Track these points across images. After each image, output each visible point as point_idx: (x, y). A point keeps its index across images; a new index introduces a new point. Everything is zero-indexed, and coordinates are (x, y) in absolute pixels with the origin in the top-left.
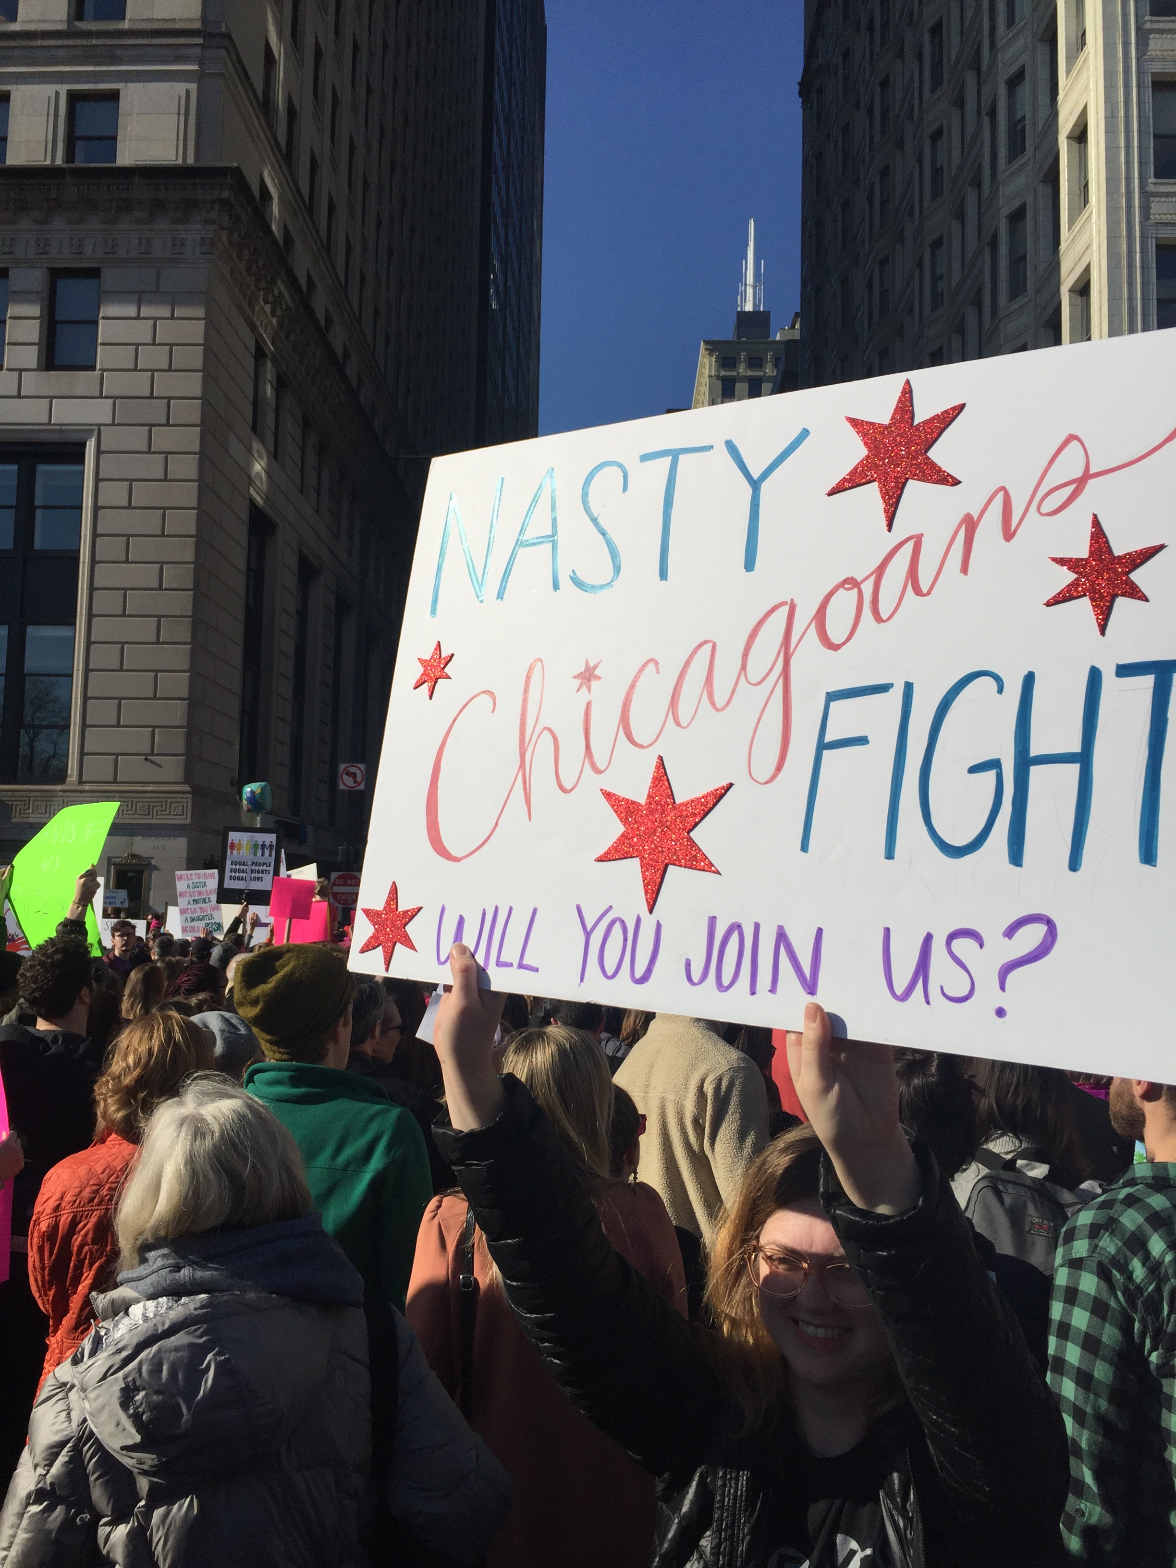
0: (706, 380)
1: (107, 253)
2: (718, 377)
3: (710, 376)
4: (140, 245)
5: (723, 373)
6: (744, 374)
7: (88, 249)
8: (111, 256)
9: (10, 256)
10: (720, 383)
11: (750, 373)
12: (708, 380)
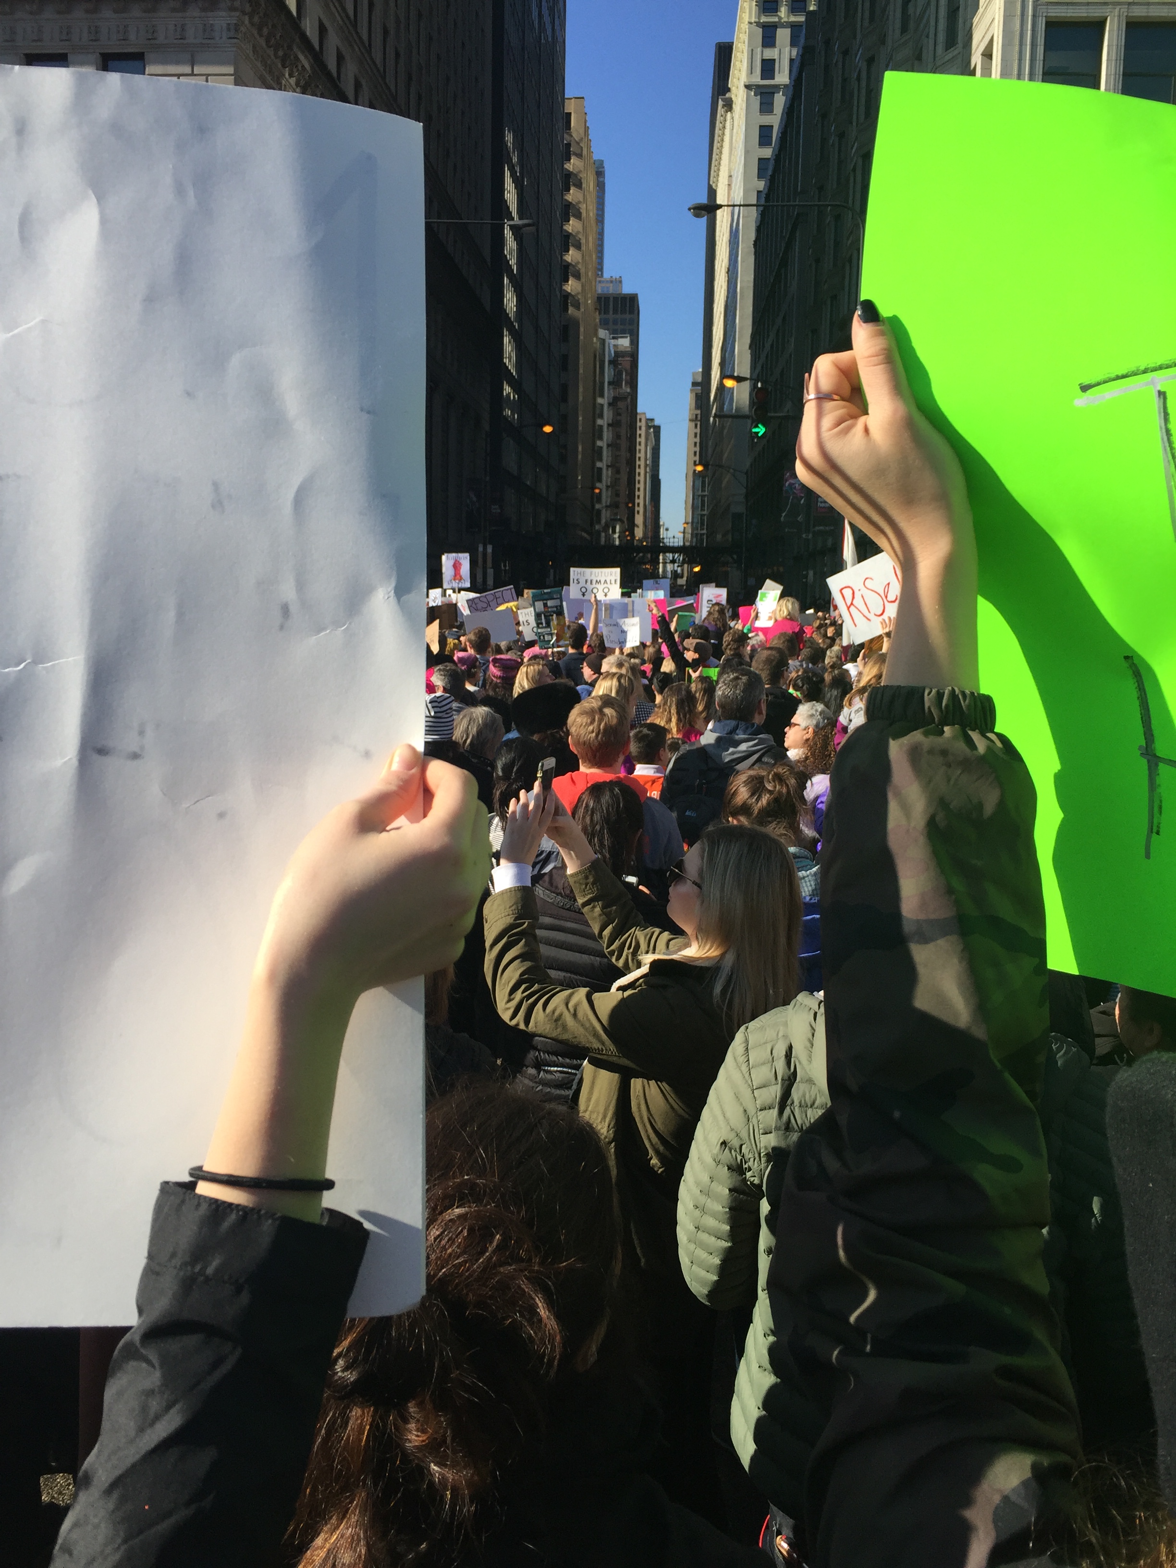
0: (745, 26)
1: (150, 39)
2: (758, 24)
3: (750, 23)
4: (176, 30)
5: (764, 19)
6: (786, 20)
7: (132, 37)
8: (152, 42)
9: (67, 43)
10: (760, 31)
11: (793, 19)
12: (747, 27)
